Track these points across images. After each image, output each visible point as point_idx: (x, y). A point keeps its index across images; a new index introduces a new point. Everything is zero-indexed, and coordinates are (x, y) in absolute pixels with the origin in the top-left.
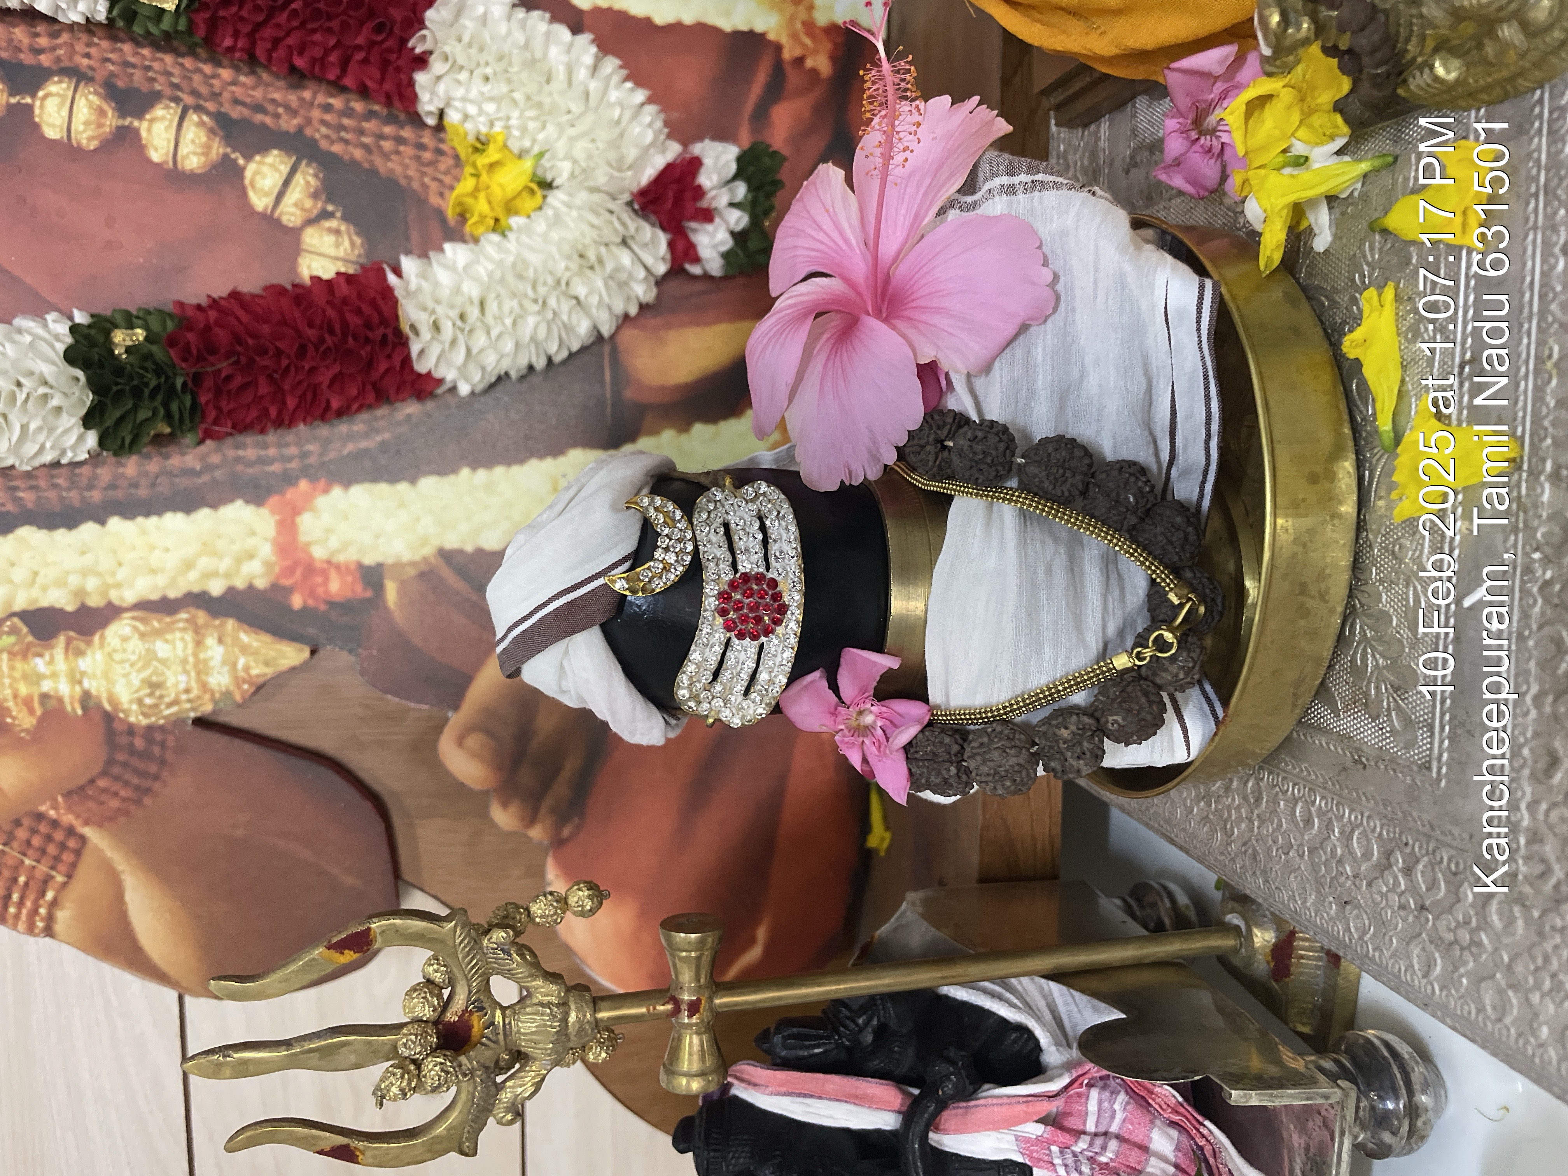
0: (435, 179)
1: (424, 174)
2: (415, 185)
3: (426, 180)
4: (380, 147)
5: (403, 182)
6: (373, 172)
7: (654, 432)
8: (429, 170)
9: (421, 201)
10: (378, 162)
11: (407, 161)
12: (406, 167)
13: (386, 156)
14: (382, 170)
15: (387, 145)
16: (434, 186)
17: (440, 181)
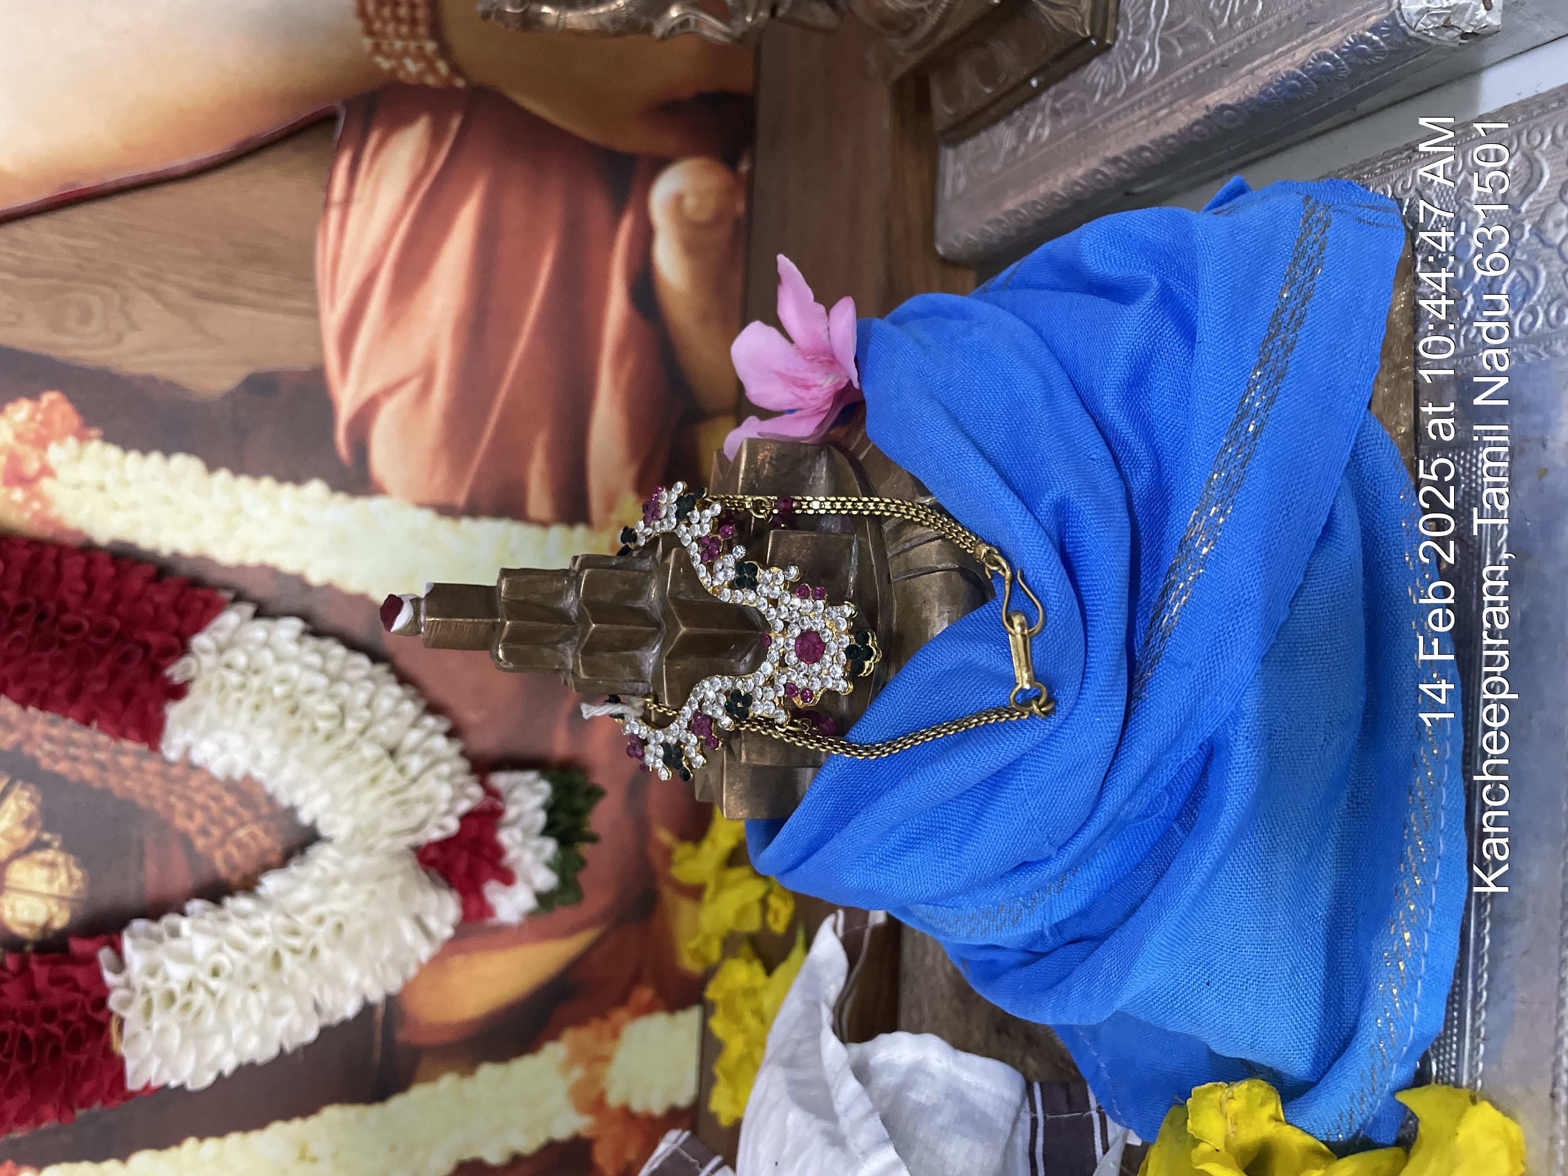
0: (183, 798)
1: (170, 792)
2: (158, 806)
3: (173, 799)
4: (117, 764)
5: (142, 802)
6: (106, 792)
7: (431, 1078)
8: (177, 788)
9: (164, 825)
10: (113, 780)
11: (150, 778)
12: (149, 785)
13: (123, 773)
14: (118, 792)
15: (126, 761)
16: (180, 806)
17: (190, 801)
